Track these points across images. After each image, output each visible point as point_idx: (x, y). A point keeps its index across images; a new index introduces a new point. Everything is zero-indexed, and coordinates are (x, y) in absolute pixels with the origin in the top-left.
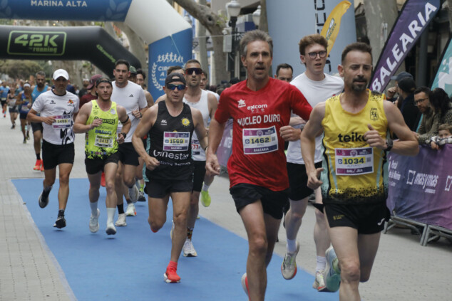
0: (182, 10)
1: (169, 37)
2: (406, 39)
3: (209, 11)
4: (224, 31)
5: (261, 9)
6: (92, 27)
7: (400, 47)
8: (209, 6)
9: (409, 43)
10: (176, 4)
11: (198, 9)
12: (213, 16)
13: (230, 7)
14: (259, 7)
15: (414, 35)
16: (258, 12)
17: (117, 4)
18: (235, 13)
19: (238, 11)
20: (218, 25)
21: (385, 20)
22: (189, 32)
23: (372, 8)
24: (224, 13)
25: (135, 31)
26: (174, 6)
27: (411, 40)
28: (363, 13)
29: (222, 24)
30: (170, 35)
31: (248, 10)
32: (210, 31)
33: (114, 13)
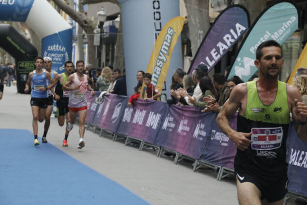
21: (201, 28)
23: (193, 20)
28: (187, 24)
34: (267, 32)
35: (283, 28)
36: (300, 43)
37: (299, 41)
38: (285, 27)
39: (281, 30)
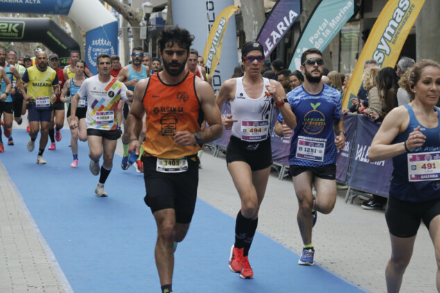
0: (110, 7)
1: (101, 28)
2: (276, 36)
3: (130, 9)
4: (141, 24)
5: (168, 8)
6: (44, 18)
7: (271, 40)
8: (130, 5)
9: (278, 38)
10: (106, 3)
11: (122, 7)
12: (133, 13)
13: (145, 6)
14: (167, 7)
15: (282, 33)
16: (165, 11)
17: (63, 3)
18: (149, 11)
19: (151, 9)
20: (136, 19)
21: (256, 19)
22: (116, 24)
23: (247, 10)
24: (141, 10)
25: (76, 22)
26: (104, 4)
27: (279, 36)
28: (241, 14)
29: (139, 19)
30: (102, 25)
31: (158, 9)
32: (131, 24)
33: (61, 8)
34: (325, 20)
35: (340, 14)
36: (359, 34)
37: (359, 31)
38: (342, 14)
39: (338, 17)
